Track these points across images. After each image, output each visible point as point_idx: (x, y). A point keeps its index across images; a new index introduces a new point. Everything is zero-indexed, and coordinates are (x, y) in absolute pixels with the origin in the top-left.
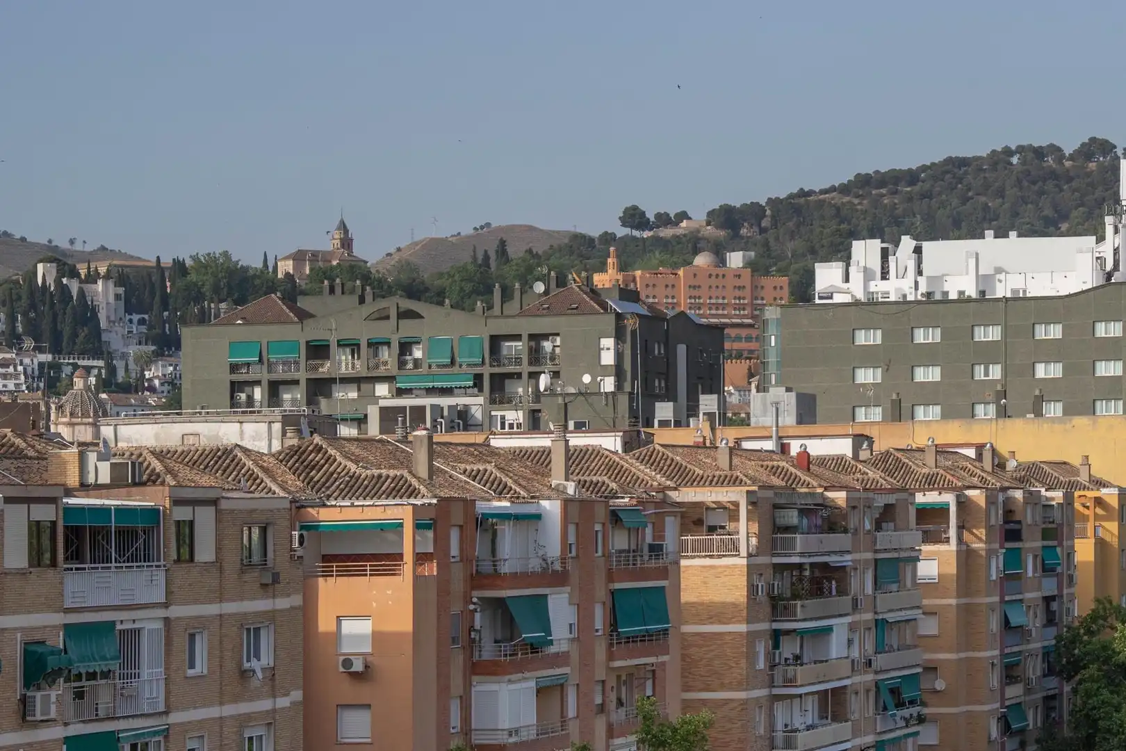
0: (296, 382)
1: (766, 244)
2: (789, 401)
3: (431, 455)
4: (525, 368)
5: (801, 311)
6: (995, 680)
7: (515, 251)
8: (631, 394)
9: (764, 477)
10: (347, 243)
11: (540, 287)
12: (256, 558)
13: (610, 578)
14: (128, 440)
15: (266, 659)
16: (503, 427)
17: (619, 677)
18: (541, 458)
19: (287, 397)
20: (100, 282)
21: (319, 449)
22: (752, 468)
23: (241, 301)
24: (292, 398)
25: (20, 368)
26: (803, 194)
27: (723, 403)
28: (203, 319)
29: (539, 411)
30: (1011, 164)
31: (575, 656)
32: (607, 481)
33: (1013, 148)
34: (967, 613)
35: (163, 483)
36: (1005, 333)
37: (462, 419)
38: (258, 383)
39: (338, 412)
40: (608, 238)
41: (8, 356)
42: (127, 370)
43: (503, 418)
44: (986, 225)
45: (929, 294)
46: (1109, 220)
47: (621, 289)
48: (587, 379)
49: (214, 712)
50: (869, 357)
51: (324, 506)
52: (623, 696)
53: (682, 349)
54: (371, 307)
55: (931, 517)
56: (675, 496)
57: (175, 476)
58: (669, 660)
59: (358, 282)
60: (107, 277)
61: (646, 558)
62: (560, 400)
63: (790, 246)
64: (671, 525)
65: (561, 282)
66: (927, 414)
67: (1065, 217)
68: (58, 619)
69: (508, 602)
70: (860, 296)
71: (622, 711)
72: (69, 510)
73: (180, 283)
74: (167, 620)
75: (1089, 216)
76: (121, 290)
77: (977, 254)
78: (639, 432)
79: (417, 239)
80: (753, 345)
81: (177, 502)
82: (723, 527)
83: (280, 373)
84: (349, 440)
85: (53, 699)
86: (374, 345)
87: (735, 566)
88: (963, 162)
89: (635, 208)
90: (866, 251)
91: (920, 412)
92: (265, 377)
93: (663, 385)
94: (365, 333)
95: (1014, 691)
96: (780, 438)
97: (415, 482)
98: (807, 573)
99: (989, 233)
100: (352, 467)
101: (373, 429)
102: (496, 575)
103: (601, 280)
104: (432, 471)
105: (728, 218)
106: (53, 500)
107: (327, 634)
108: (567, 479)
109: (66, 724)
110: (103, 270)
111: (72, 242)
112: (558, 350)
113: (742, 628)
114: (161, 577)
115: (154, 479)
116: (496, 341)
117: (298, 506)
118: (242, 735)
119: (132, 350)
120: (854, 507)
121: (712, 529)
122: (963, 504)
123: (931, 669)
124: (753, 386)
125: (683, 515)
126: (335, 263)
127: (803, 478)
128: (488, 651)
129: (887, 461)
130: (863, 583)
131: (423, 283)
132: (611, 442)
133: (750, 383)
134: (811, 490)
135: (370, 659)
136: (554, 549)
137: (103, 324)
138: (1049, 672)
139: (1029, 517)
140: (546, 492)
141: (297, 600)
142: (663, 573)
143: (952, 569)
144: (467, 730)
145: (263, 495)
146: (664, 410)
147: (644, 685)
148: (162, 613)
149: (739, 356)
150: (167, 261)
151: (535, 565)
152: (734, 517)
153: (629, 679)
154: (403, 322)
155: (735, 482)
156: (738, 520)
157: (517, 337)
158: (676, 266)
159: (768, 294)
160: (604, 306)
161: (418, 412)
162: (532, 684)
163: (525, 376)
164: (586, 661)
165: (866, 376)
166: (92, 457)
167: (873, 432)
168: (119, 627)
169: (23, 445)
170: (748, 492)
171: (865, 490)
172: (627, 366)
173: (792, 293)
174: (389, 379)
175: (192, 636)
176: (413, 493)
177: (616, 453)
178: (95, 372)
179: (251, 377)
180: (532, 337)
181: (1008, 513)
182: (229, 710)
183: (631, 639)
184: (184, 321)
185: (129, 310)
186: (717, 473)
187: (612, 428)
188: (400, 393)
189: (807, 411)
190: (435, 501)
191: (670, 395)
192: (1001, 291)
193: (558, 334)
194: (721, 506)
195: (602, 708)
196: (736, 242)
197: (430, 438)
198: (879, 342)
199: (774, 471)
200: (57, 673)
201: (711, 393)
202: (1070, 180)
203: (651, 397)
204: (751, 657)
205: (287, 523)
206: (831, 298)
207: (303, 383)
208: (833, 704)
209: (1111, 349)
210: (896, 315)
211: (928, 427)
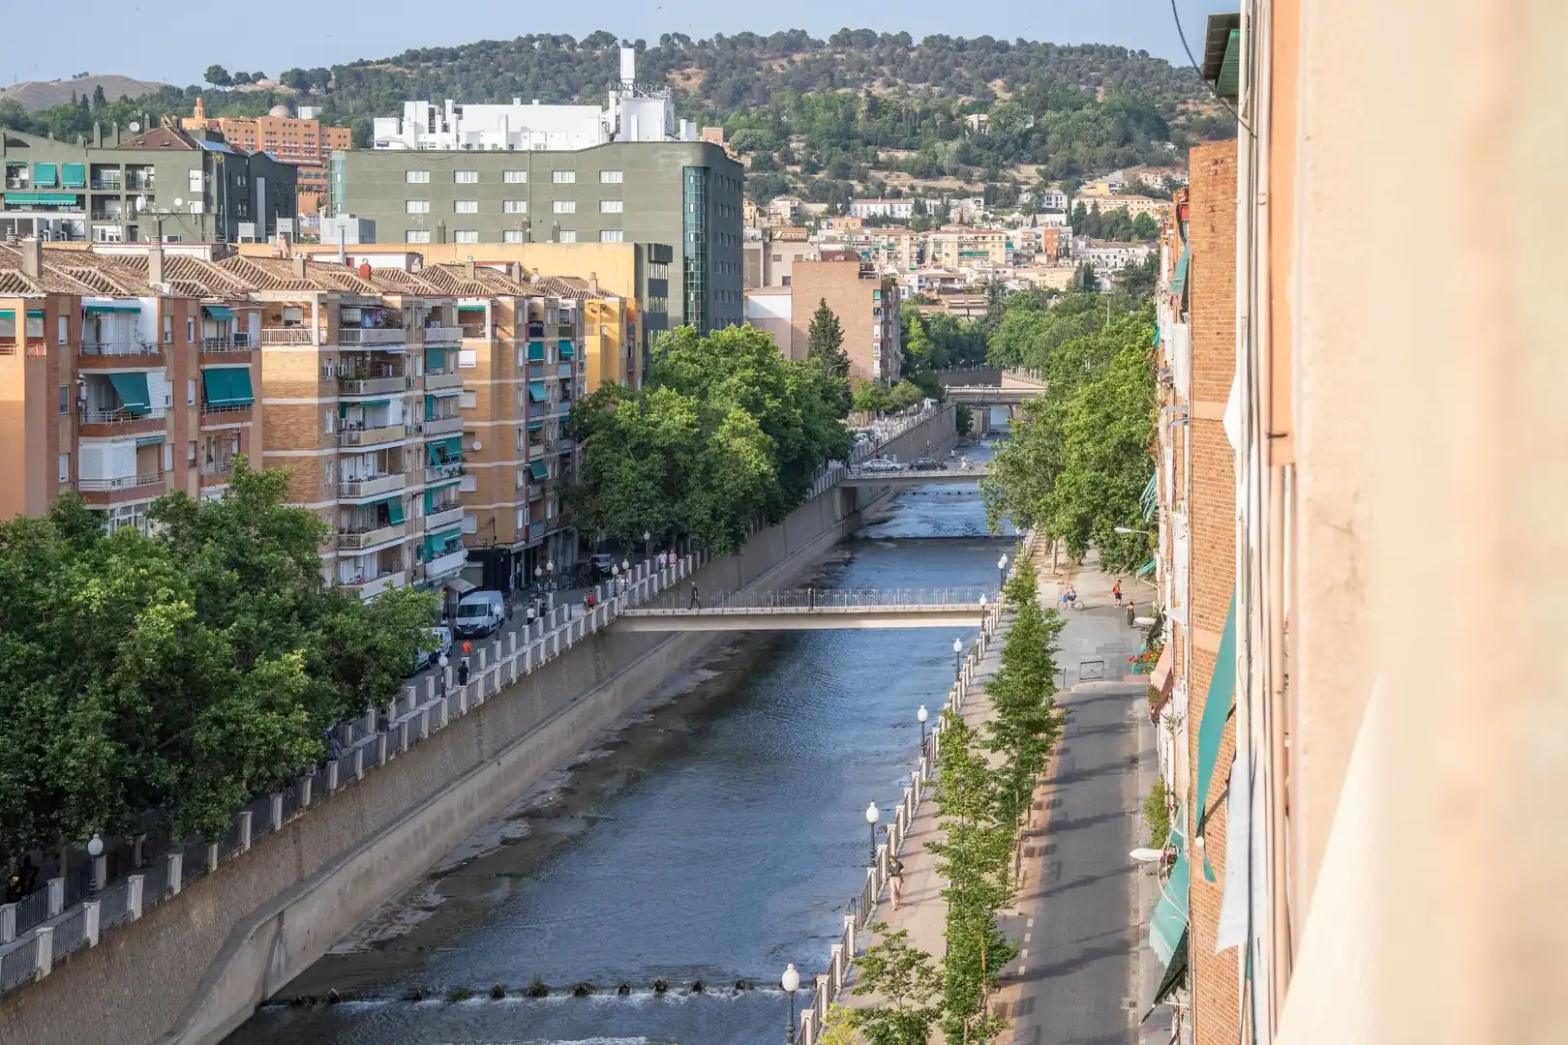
1: (332, 102)
2: (353, 225)
3: (40, 257)
4: (124, 192)
5: (362, 154)
6: (521, 442)
7: (112, 96)
8: (217, 216)
9: (332, 283)
11: (135, 127)
13: (202, 359)
16: (103, 238)
17: (209, 439)
18: (139, 264)
22: (321, 275)
26: (362, 63)
27: (297, 226)
29: (136, 226)
30: (533, 47)
31: (170, 422)
32: (198, 283)
33: (535, 36)
34: (499, 393)
36: (530, 179)
37: (67, 231)
40: (194, 91)
43: (103, 231)
44: (514, 95)
45: (468, 146)
46: (612, 94)
47: (206, 131)
48: (178, 202)
50: (419, 193)
52: (213, 454)
53: (261, 182)
55: (470, 319)
56: (256, 296)
58: (253, 425)
61: (232, 344)
62: (155, 219)
63: (352, 104)
64: (254, 319)
65: (155, 124)
66: (467, 238)
67: (577, 91)
69: (111, 378)
70: (412, 145)
71: (211, 465)
75: (596, 90)
77: (507, 116)
78: (225, 246)
80: (322, 181)
82: (298, 322)
87: (309, 352)
89: (217, 68)
90: (416, 110)
91: (461, 236)
93: (245, 210)
95: (537, 451)
96: (346, 254)
97: (25, 280)
98: (369, 359)
99: (517, 100)
102: (100, 355)
103: (190, 124)
104: (41, 271)
105: (300, 79)
108: (163, 281)
112: (152, 178)
113: (314, 401)
116: (96, 169)
120: (408, 309)
121: (289, 324)
122: (496, 309)
123: (470, 434)
124: (321, 213)
125: (264, 311)
127: (365, 285)
128: (93, 416)
129: (432, 273)
130: (415, 367)
131: (26, 118)
132: (201, 253)
133: (318, 211)
134: (372, 295)
136: (152, 336)
138: (564, 436)
139: (549, 318)
140: (145, 291)
142: (247, 357)
143: (487, 358)
144: (74, 481)
146: (246, 230)
147: (229, 446)
149: (309, 189)
151: (135, 348)
152: (307, 314)
153: (218, 439)
154: (9, 149)
155: (308, 287)
156: (310, 317)
157: (115, 166)
158: (254, 115)
159: (334, 141)
160: (193, 144)
161: (26, 224)
162: (133, 443)
163: (123, 198)
164: (181, 426)
165: (416, 207)
167: (423, 251)
170: (319, 295)
171: (417, 295)
172: (214, 194)
173: (354, 141)
176: (24, 288)
177: (205, 261)
180: (128, 166)
181: (533, 315)
183: (220, 408)
186: (293, 279)
187: (203, 242)
188: (9, 207)
189: (368, 232)
190: (44, 295)
191: (250, 217)
192: (525, 145)
193: (152, 166)
194: (296, 305)
195: (194, 463)
196: (305, 98)
197: (39, 244)
198: (427, 181)
199: (341, 278)
201: (287, 217)
202: (580, 63)
203: (235, 219)
204: (323, 423)
206: (387, 145)
208: (390, 461)
209: (614, 192)
210: (443, 162)
211: (468, 248)
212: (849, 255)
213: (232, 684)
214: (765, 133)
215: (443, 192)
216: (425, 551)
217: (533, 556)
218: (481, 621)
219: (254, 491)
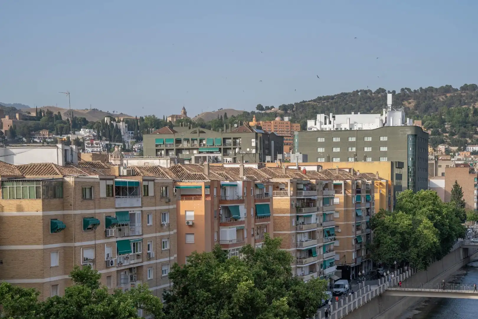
0: (173, 149)
1: (294, 115)
2: (301, 156)
3: (209, 169)
4: (232, 147)
5: (304, 133)
6: (354, 229)
7: (229, 116)
8: (259, 154)
9: (294, 176)
10: (185, 113)
11: (236, 125)
12: (164, 195)
13: (255, 202)
14: (130, 164)
15: (167, 221)
16: (226, 162)
17: (257, 227)
18: (237, 170)
19: (170, 153)
20: (121, 123)
21: (180, 167)
22: (291, 173)
23: (158, 128)
24: (172, 154)
25: (101, 145)
26: (304, 102)
27: (283, 157)
28: (148, 132)
29: (236, 158)
30: (358, 94)
31: (246, 222)
32: (254, 176)
33: (359, 90)
34: (347, 212)
35: (140, 175)
36: (357, 139)
37: (216, 160)
38: (163, 149)
39: (185, 157)
40: (253, 113)
41: (98, 142)
42: (128, 146)
43: (226, 159)
44: (352, 111)
45: (337, 129)
46: (384, 110)
47: (257, 126)
48: (248, 150)
49: (154, 235)
50: (321, 145)
51: (181, 182)
52: (259, 232)
53: (273, 142)
54: (192, 130)
55: (337, 187)
56: (271, 180)
57: (143, 174)
58: (270, 223)
59: (189, 123)
60: (123, 121)
61: (264, 196)
62: (241, 155)
63: (301, 116)
64: (271, 188)
65: (241, 124)
66: (336, 160)
67: (372, 109)
68: (114, 210)
69: (229, 208)
70: (319, 129)
71: (258, 236)
72: (116, 182)
73: (142, 123)
74: (142, 211)
75: (379, 109)
76: (127, 125)
77: (349, 119)
78: (262, 164)
79: (203, 112)
80: (291, 142)
81: (144, 180)
82: (284, 189)
83: (169, 147)
84: (187, 165)
85: (113, 231)
86: (193, 140)
87: (287, 199)
88: (346, 94)
89: (260, 105)
90: (321, 117)
91: (334, 159)
92: (165, 148)
93: (268, 151)
94: (190, 136)
95: (359, 232)
96: (298, 166)
97: (205, 176)
98: (305, 201)
99: (353, 113)
100: (189, 172)
101: (193, 162)
102: (226, 200)
103: (251, 124)
104: (209, 173)
105: (284, 108)
106: (112, 179)
107: (183, 215)
108: (244, 176)
109: (117, 238)
110: (122, 119)
111: (114, 112)
112: (241, 142)
113: (289, 215)
114: (140, 199)
115: (138, 174)
116: (224, 139)
117: (175, 182)
118: (161, 240)
119: (130, 141)
120: (318, 184)
121: (281, 189)
122: (346, 184)
123: (337, 226)
124: (291, 152)
125: (274, 185)
126: (182, 118)
127: (304, 176)
128: (224, 220)
129: (326, 172)
130: (320, 204)
131: (205, 124)
132: (255, 166)
133: (290, 152)
134: (307, 179)
135: (193, 221)
136: (240, 194)
137: (122, 134)
138: (368, 227)
139: (363, 187)
140: (239, 179)
141: (175, 206)
142: (269, 200)
143: (343, 201)
144: (219, 240)
145: (166, 179)
146: (268, 158)
147: (263, 230)
148: (141, 209)
149: (287, 144)
150: (138, 117)
151: (236, 198)
152: (287, 186)
153: (260, 227)
154: (200, 134)
155: (287, 177)
156: (288, 187)
157: (230, 138)
158: (271, 120)
159: (295, 128)
160: (252, 130)
161: (205, 158)
162: (235, 229)
163: (232, 149)
164: (249, 223)
165: (321, 150)
166: (122, 168)
167: (322, 165)
168: (130, 212)
169: (104, 165)
170: (290, 180)
171: (320, 180)
172: (259, 146)
173: (301, 128)
174: (197, 149)
175: (148, 215)
176: (204, 179)
177: (256, 169)
178: (120, 146)
179: (162, 148)
180: (234, 138)
181: (357, 186)
182: (158, 234)
183: (261, 217)
184: (143, 133)
185: (129, 130)
186: (282, 175)
187: (255, 162)
188: (200, 153)
189: (305, 159)
190: (210, 181)
191: (269, 154)
192: (356, 128)
193: (240, 138)
194: (283, 183)
195: (253, 235)
196: (286, 114)
197: (208, 164)
198: (324, 141)
199: (297, 174)
200: (114, 224)
201: (280, 154)
202: (374, 99)
203: (265, 155)
204: (292, 222)
205: (172, 186)
206: (311, 129)
207: (175, 149)
208: (312, 235)
209: (384, 144)
210: (328, 134)
211: (337, 163)
212: (466, 165)
213: (266, 308)
214: (436, 122)
215: (329, 145)
216: (323, 266)
217: (358, 268)
218: (341, 290)
219: (271, 244)
